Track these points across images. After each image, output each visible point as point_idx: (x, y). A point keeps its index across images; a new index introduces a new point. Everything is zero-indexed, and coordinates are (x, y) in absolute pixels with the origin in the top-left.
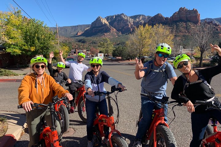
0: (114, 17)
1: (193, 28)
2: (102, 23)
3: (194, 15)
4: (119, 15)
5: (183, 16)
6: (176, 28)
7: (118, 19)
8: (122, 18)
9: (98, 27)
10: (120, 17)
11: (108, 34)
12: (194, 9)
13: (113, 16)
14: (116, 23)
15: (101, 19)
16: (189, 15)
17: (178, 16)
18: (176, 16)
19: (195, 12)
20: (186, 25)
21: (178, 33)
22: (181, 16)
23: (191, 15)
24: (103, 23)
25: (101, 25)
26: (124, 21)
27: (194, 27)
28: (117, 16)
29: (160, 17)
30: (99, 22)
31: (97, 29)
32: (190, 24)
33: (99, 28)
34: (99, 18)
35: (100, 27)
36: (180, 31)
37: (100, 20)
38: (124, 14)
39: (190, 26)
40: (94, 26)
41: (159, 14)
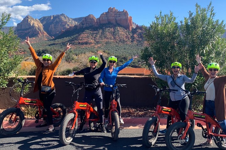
0: (52, 18)
1: (121, 34)
2: (30, 24)
3: (124, 18)
4: (58, 15)
5: (112, 18)
6: (102, 33)
7: (55, 21)
8: (61, 19)
9: (24, 30)
10: (59, 18)
12: (124, 10)
13: (51, 16)
14: (53, 25)
15: (29, 20)
16: (119, 18)
17: (106, 18)
18: (104, 18)
19: (125, 13)
20: (114, 30)
21: (102, 39)
22: (110, 18)
23: (121, 17)
24: (32, 25)
25: (28, 28)
26: (62, 23)
27: (123, 33)
28: (55, 17)
29: (90, 19)
30: (26, 23)
31: (22, 33)
32: (119, 29)
33: (26, 32)
34: (27, 17)
35: (26, 29)
36: (105, 37)
37: (28, 20)
38: (64, 15)
39: (118, 31)
40: (19, 28)
41: (90, 15)
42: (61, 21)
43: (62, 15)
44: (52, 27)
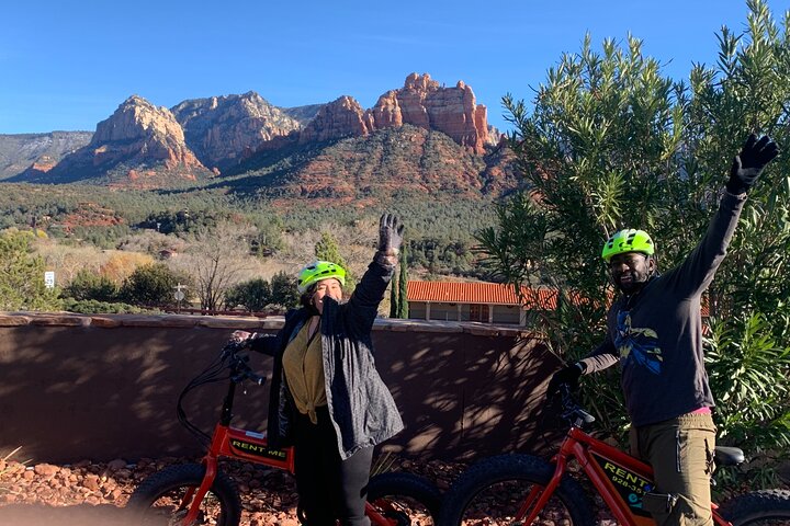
0: (215, 105)
1: (447, 164)
2: (140, 124)
3: (459, 109)
4: (236, 96)
5: (416, 109)
6: (381, 160)
7: (226, 115)
8: (246, 110)
9: (119, 143)
10: (238, 108)
11: (153, 173)
13: (211, 99)
15: (138, 110)
16: (442, 109)
19: (464, 95)
21: (382, 181)
22: (409, 110)
23: (450, 107)
24: (146, 128)
25: (133, 136)
26: (247, 125)
27: (452, 161)
28: (225, 103)
29: (345, 111)
30: (127, 119)
31: (112, 152)
32: (439, 147)
33: (124, 149)
34: (132, 102)
35: (128, 141)
36: (392, 174)
37: (133, 111)
38: (255, 96)
39: (437, 153)
40: (103, 137)
41: (344, 97)
42: (244, 114)
43: (248, 96)
44: (213, 136)
